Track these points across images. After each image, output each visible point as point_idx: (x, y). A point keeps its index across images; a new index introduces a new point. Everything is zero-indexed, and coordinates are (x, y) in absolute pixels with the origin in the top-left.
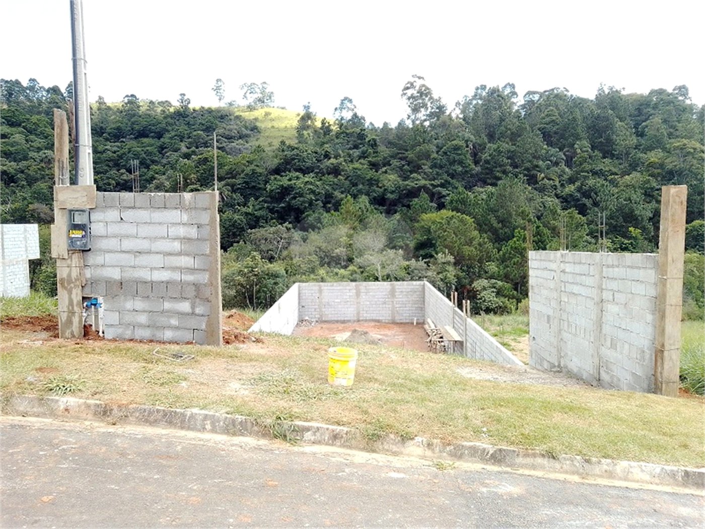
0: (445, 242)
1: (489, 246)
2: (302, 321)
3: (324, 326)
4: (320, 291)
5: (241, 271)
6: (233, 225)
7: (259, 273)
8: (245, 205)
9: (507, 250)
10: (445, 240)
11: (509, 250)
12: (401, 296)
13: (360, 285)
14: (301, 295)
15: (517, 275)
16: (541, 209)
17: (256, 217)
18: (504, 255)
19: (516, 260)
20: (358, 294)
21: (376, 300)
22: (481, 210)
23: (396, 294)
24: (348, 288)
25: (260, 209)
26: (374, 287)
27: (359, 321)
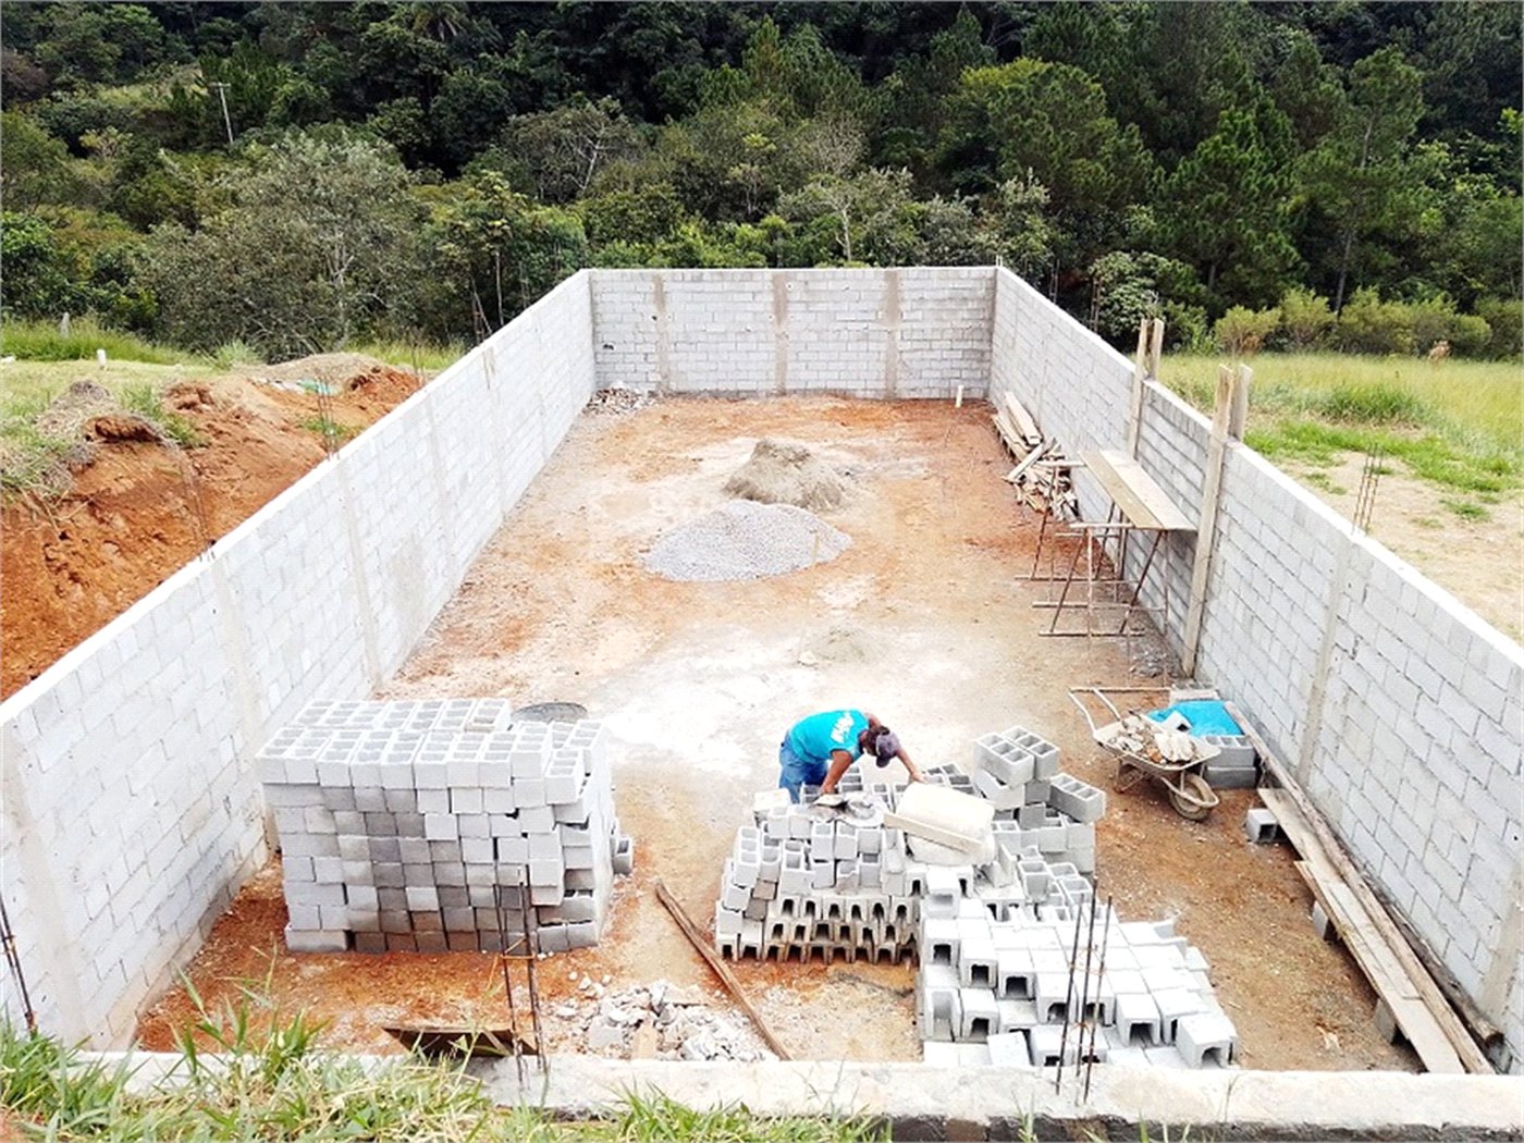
0: (1027, 145)
1: (1144, 158)
2: (603, 393)
3: (676, 410)
4: (661, 298)
5: (456, 227)
6: (477, 105)
7: (505, 232)
8: (504, 50)
9: (1193, 170)
10: (1027, 140)
11: (1198, 170)
12: (919, 315)
13: (788, 279)
14: (599, 310)
15: (1214, 240)
16: (1266, 60)
17: (534, 83)
18: (1181, 184)
19: (1215, 198)
20: (780, 308)
21: (839, 326)
22: (1116, 62)
23: (903, 307)
24: (748, 286)
25: (543, 61)
26: (831, 286)
27: (783, 393)
